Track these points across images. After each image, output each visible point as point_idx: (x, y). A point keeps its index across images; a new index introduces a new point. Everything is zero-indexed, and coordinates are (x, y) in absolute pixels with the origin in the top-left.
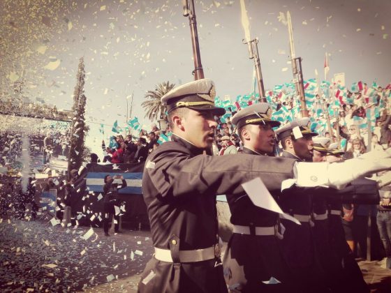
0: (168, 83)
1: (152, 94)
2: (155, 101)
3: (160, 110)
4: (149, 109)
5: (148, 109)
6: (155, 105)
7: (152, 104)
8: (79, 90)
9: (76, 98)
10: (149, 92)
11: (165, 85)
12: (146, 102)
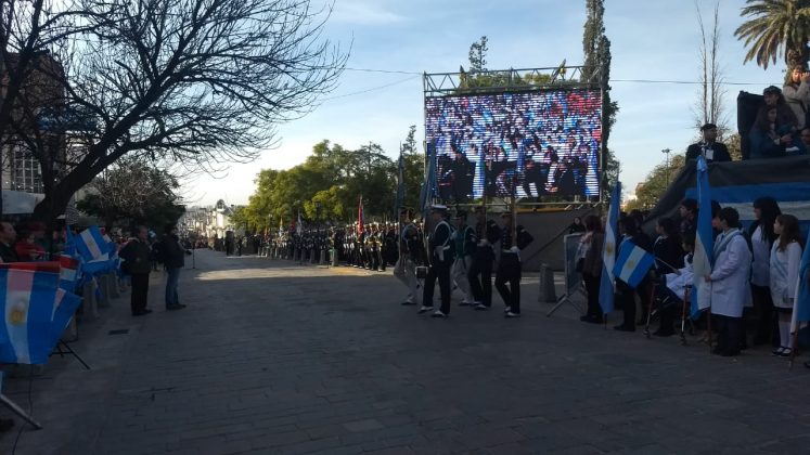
4: (755, 39)
6: (771, 27)
8: (595, 28)
12: (745, 26)
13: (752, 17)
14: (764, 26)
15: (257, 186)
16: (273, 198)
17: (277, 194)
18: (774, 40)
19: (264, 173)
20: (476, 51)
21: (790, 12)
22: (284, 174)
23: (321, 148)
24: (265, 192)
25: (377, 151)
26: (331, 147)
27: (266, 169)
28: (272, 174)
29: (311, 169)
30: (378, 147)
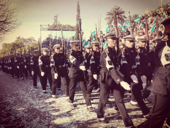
2: (111, 16)
5: (108, 21)
6: (111, 19)
7: (110, 18)
8: (78, 16)
9: (77, 20)
11: (115, 8)
12: (107, 18)
15: (2, 47)
16: (6, 50)
17: (7, 49)
18: (111, 21)
19: (4, 44)
20: (56, 18)
22: (9, 45)
23: (19, 38)
24: (4, 49)
25: (33, 39)
26: (21, 38)
27: (4, 43)
28: (6, 44)
29: (16, 43)
30: (33, 38)
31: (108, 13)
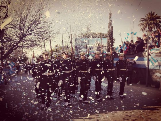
0: (151, 13)
1: (143, 19)
2: (145, 22)
3: (148, 26)
4: (142, 27)
6: (145, 24)
8: (110, 24)
9: (109, 28)
10: (141, 19)
11: (149, 14)
12: (140, 24)
13: (142, 22)
14: (143, 24)
18: (145, 27)
21: (148, 22)
31: (142, 20)
